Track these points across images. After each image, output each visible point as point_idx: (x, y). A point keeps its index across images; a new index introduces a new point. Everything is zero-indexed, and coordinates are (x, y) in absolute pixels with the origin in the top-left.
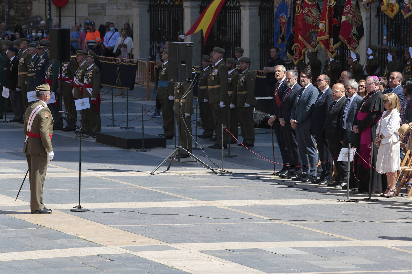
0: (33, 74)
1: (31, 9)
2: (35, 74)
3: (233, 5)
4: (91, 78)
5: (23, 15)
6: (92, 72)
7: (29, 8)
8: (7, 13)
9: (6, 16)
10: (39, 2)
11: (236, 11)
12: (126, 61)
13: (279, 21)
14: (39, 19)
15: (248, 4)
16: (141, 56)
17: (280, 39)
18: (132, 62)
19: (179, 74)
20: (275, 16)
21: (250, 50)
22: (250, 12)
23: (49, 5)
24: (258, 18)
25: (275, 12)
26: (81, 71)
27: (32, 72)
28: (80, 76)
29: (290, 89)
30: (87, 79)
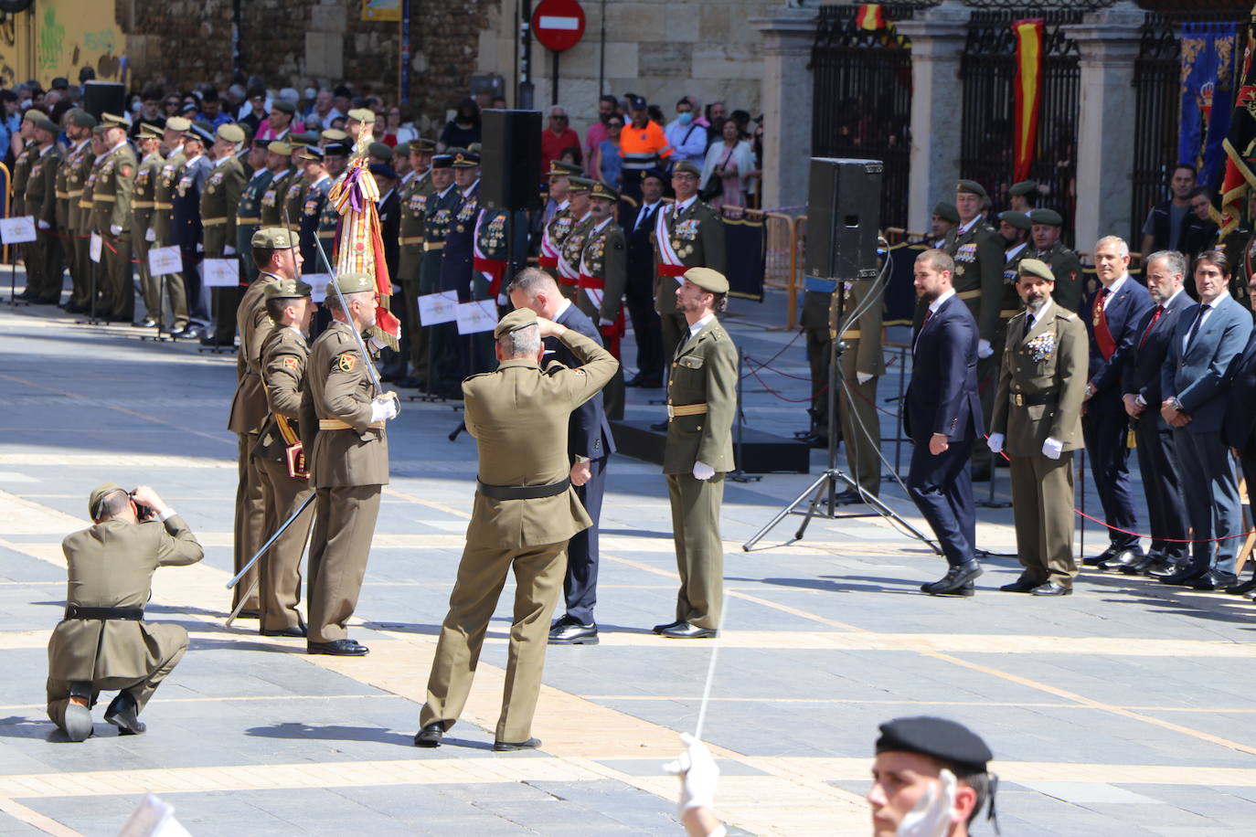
0: (440, 245)
1: (475, 54)
2: (445, 243)
3: (1057, 54)
4: (601, 260)
5: (451, 72)
6: (604, 242)
7: (468, 50)
8: (406, 63)
9: (401, 74)
10: (499, 32)
11: (1065, 72)
12: (733, 214)
13: (1200, 105)
14: (495, 83)
15: (1100, 51)
16: (785, 199)
17: (1199, 158)
18: (749, 217)
19: (839, 254)
20: (1184, 90)
21: (1102, 189)
22: (1108, 76)
23: (527, 42)
24: (1130, 94)
25: (1184, 78)
26: (578, 239)
27: (440, 239)
28: (574, 252)
29: (1161, 308)
30: (587, 264)
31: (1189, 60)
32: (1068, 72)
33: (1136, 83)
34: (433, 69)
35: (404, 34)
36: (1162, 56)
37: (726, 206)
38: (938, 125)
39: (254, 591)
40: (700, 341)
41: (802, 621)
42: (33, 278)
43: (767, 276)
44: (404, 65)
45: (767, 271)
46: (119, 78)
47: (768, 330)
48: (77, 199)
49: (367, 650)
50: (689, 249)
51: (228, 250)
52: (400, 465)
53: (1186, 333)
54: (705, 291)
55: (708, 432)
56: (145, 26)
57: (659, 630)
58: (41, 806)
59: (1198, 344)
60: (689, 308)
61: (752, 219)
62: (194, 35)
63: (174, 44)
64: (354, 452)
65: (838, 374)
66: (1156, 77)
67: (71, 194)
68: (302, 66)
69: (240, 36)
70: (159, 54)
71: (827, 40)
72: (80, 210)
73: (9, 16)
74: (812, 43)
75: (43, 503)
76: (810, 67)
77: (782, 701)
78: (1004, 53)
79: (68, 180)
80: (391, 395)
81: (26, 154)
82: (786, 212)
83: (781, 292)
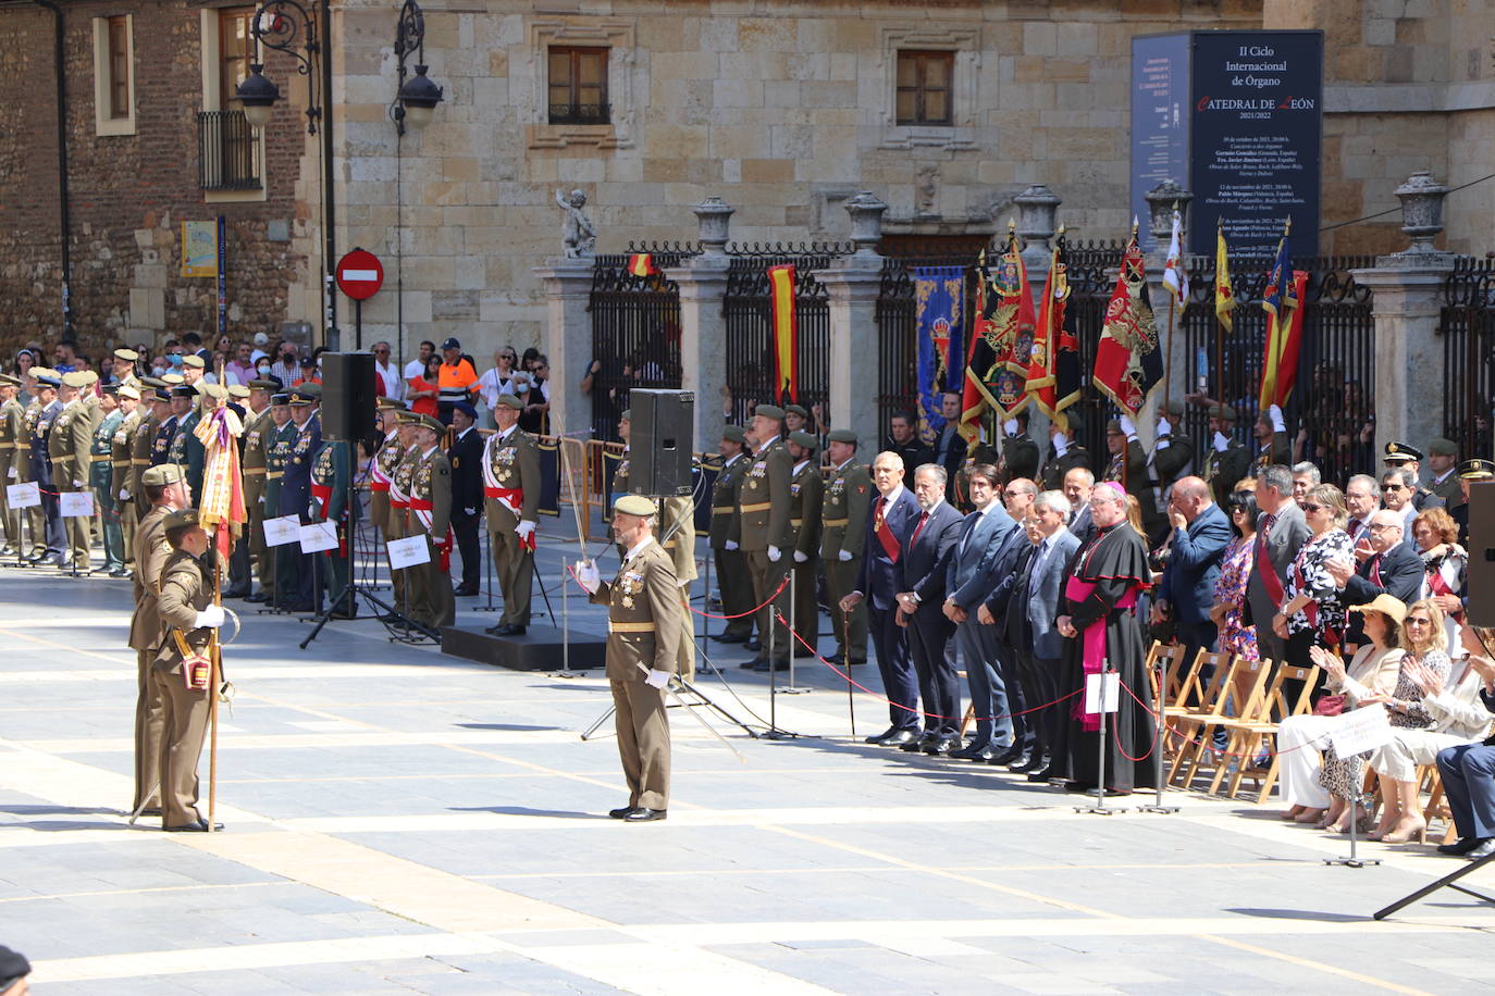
0: (280, 474)
1: (285, 304)
3: (808, 295)
4: (429, 485)
5: (264, 321)
6: (431, 469)
7: (278, 301)
8: (222, 313)
9: (218, 323)
10: (306, 284)
11: (815, 312)
13: (934, 338)
14: (304, 329)
15: (846, 292)
16: (572, 427)
19: (659, 473)
20: (920, 324)
21: (852, 412)
22: (854, 313)
23: (332, 292)
24: (873, 329)
25: (919, 314)
26: (408, 467)
27: (280, 468)
28: (405, 479)
29: (928, 515)
30: (417, 489)
31: (923, 299)
32: (818, 311)
33: (878, 319)
34: (247, 318)
35: (219, 288)
36: (899, 296)
38: (705, 359)
39: (155, 791)
43: (563, 495)
44: (221, 315)
45: (561, 489)
51: (77, 483)
53: (962, 540)
62: (28, 294)
66: (895, 313)
68: (127, 319)
69: (70, 294)
74: (589, 289)
76: (589, 310)
78: (761, 294)
82: (576, 437)
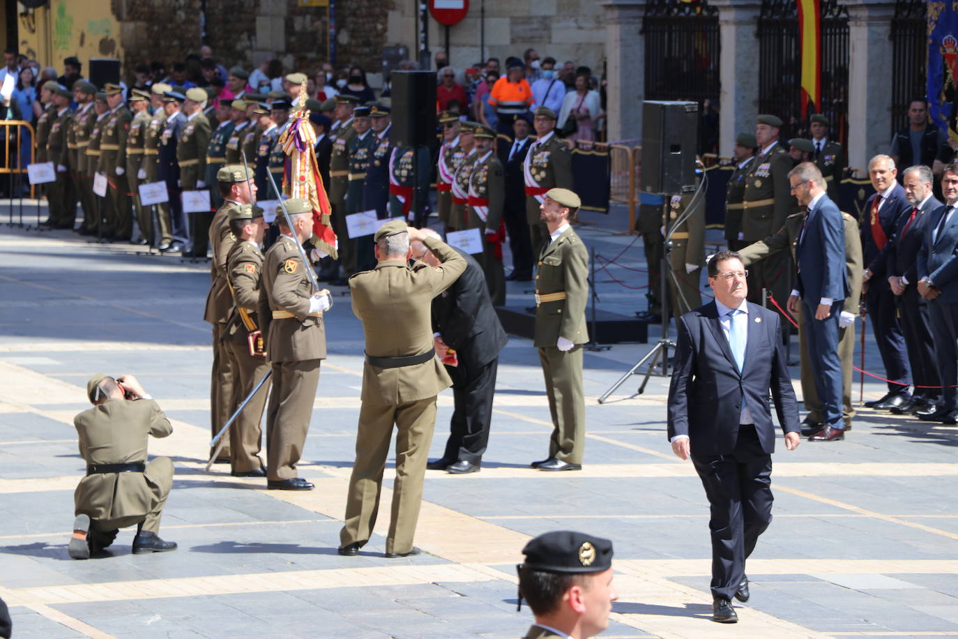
0: (362, 176)
1: (385, 30)
2: (366, 174)
3: (831, 17)
4: (483, 184)
5: (367, 44)
6: (486, 170)
7: (380, 27)
8: (333, 38)
9: (329, 46)
10: (403, 12)
11: (838, 31)
12: (585, 147)
13: (942, 53)
14: (401, 51)
15: (864, 13)
16: (625, 134)
17: (943, 94)
18: (597, 148)
19: (666, 174)
20: (930, 41)
21: (868, 120)
22: (871, 33)
23: (425, 19)
24: (888, 47)
25: (930, 33)
26: (467, 168)
27: (360, 171)
28: (465, 179)
29: (916, 209)
30: (475, 188)
31: (933, 18)
32: (840, 30)
33: (893, 37)
34: (354, 42)
35: (331, 16)
36: (912, 16)
37: (580, 141)
38: (741, 74)
39: (226, 443)
40: (559, 244)
41: (646, 455)
42: (53, 209)
43: (612, 193)
44: (331, 40)
45: (612, 189)
46: (115, 55)
47: (614, 235)
48: (85, 148)
49: (313, 486)
50: (543, 174)
51: (200, 184)
52: (335, 345)
53: (935, 228)
54: (562, 206)
55: (565, 314)
56: (134, 15)
57: (535, 465)
58: (68, 609)
59: (945, 236)
60: (550, 219)
61: (600, 149)
62: (171, 20)
63: (156, 28)
64: (299, 335)
65: (668, 267)
66: (908, 32)
67: (80, 145)
68: (254, 43)
69: (207, 21)
70: (145, 36)
71: (654, 11)
72: (87, 157)
73: (31, 11)
74: (642, 13)
75: (65, 380)
76: (641, 32)
77: (630, 517)
78: (791, 17)
79: (76, 134)
80: (325, 292)
81: (45, 115)
82: (626, 144)
83: (623, 206)
